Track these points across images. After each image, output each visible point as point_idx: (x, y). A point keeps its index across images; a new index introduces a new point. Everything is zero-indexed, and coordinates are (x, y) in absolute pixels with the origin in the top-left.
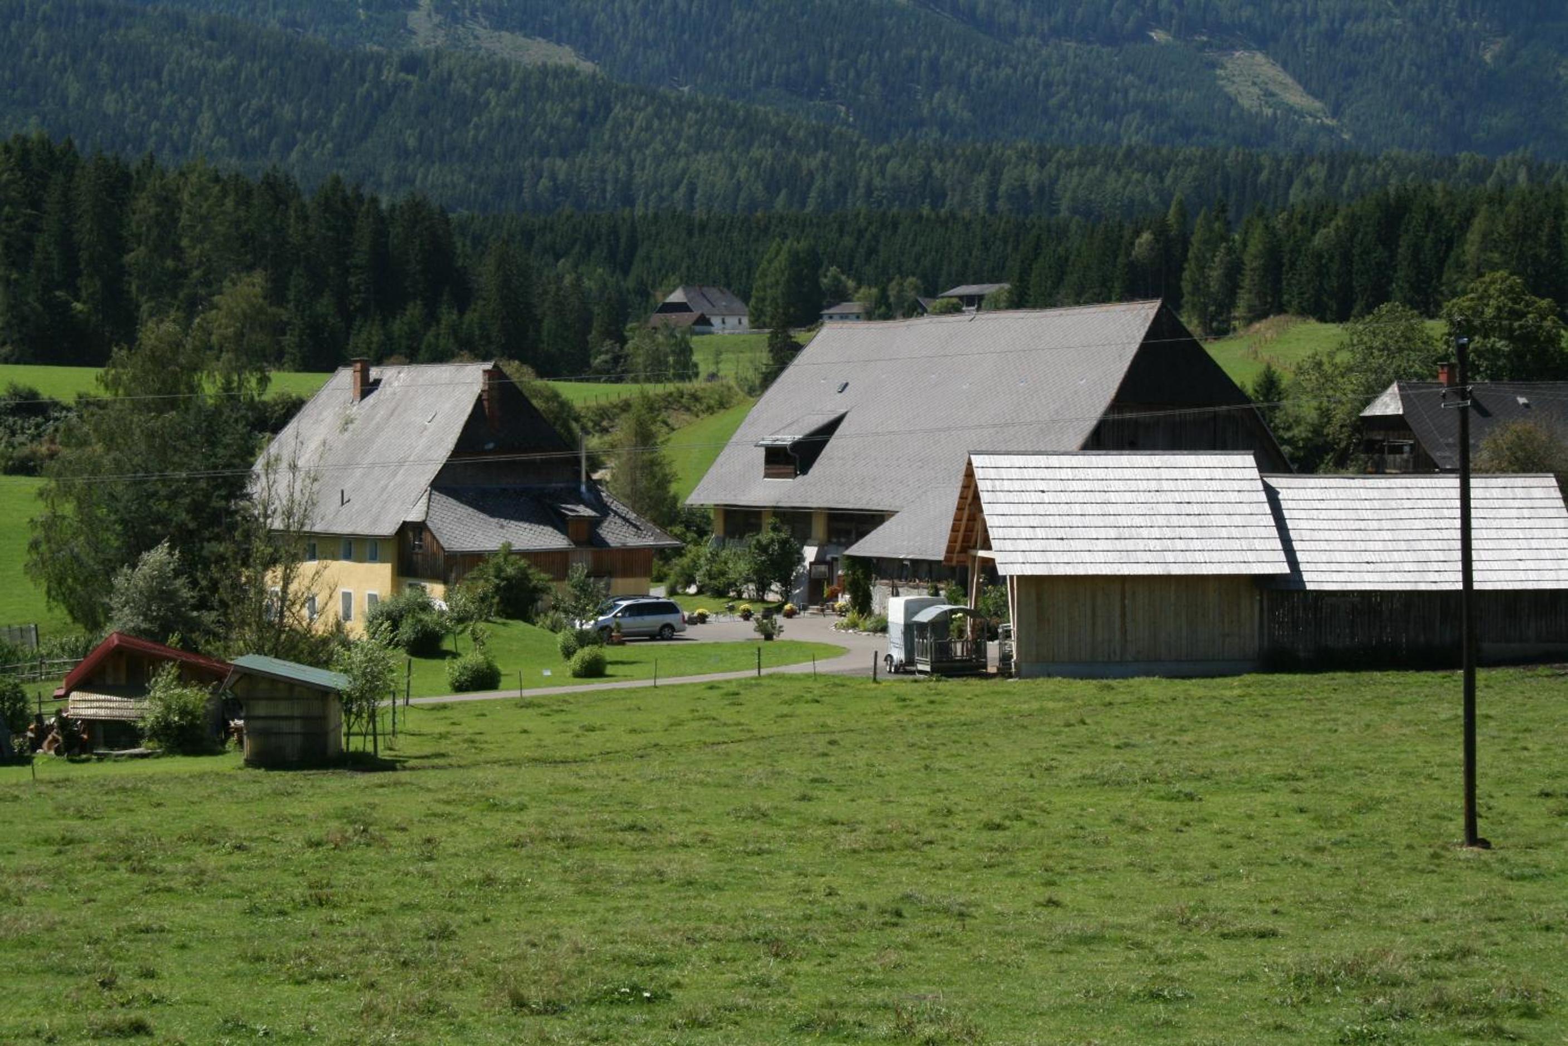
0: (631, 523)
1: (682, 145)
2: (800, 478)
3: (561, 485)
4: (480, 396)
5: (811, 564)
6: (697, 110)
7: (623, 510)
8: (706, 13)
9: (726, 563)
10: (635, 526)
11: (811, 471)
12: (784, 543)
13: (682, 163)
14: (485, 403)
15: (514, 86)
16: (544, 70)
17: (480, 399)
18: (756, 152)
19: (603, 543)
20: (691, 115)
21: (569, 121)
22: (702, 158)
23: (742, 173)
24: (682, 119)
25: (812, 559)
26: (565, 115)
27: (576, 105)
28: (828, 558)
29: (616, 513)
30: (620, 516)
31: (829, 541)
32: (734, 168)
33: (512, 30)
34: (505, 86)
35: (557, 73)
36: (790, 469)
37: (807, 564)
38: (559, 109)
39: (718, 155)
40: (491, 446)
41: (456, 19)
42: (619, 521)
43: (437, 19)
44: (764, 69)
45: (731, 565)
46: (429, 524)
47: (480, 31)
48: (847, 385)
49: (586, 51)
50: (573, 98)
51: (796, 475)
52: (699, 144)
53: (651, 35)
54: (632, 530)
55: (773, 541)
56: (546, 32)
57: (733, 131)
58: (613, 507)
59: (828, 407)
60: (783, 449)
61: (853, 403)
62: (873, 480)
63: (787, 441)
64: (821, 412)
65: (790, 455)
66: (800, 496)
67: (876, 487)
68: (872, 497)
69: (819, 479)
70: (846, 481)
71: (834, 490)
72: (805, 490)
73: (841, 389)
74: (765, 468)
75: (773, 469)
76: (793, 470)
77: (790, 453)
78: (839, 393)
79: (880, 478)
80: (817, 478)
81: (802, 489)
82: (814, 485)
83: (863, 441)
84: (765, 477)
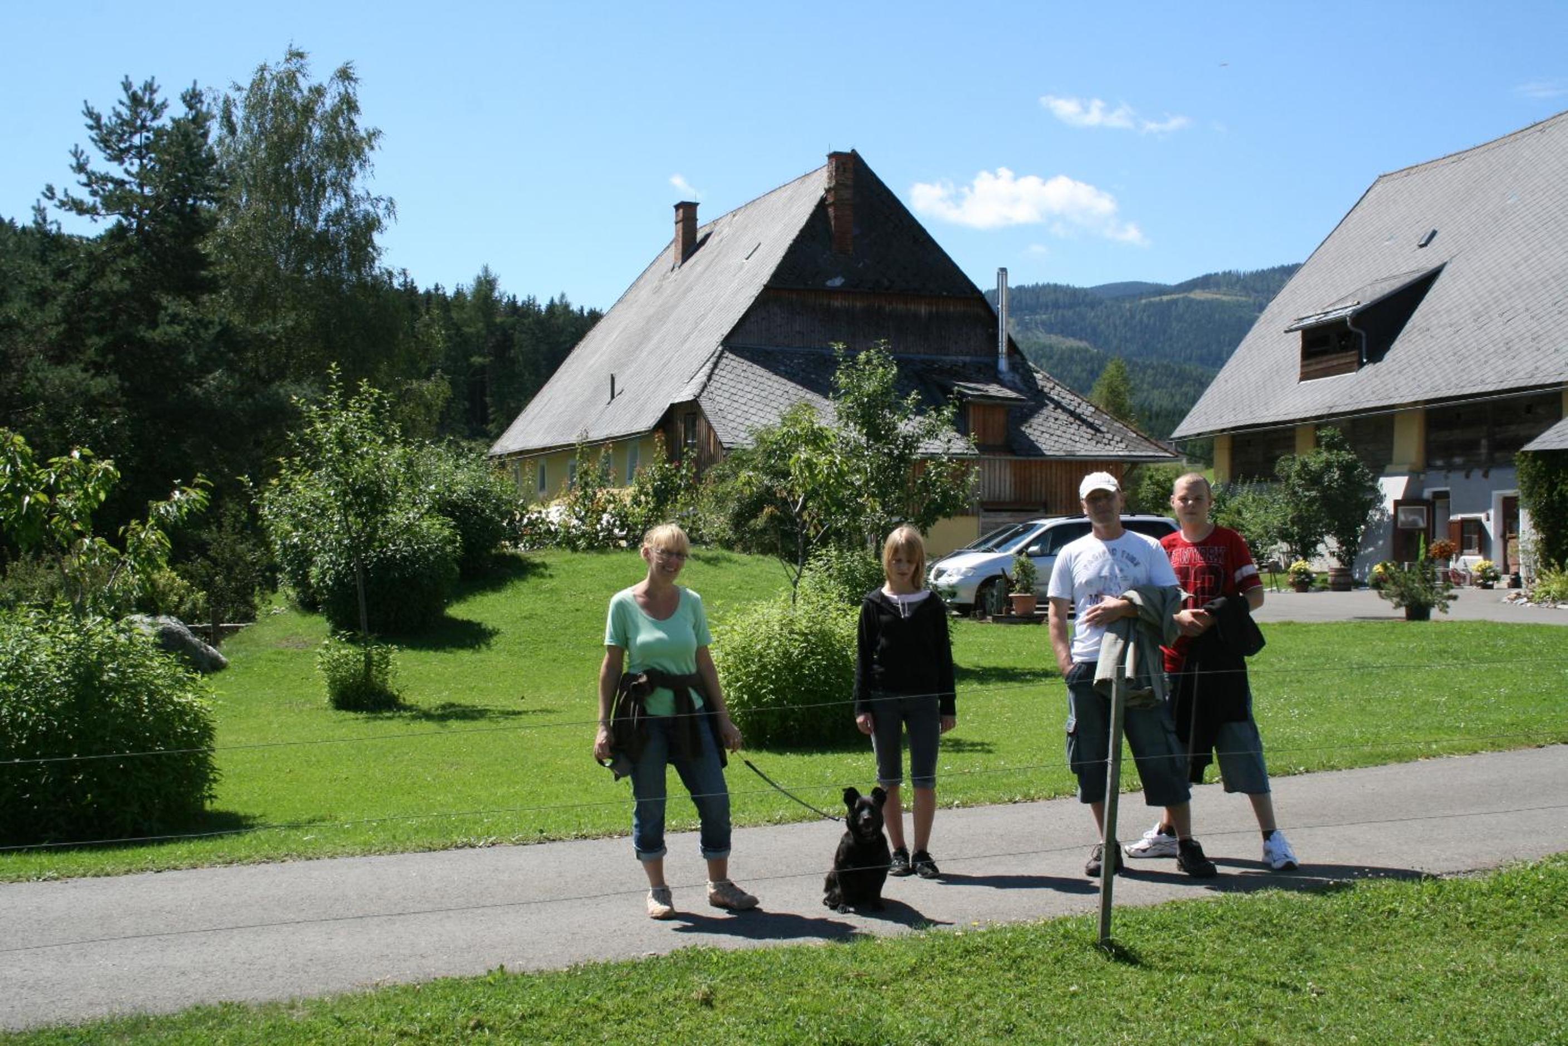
0: (1084, 421)
1: (1145, 386)
2: (1369, 369)
3: (968, 359)
4: (823, 200)
5: (1397, 504)
6: (1153, 369)
7: (1068, 399)
8: (1158, 323)
9: (1239, 513)
10: (1091, 425)
11: (1389, 356)
12: (1347, 469)
13: (1145, 394)
14: (831, 211)
15: (1056, 357)
16: (1071, 350)
17: (822, 205)
18: (1184, 389)
19: (1032, 449)
20: (1150, 372)
21: (1084, 375)
22: (1156, 392)
23: (1177, 399)
24: (1145, 373)
25: (1399, 497)
26: (1083, 371)
27: (1089, 366)
28: (1427, 494)
29: (1058, 405)
30: (1065, 410)
31: (1428, 465)
32: (1173, 396)
33: (1056, 334)
34: (1051, 358)
35: (1079, 351)
36: (1351, 356)
37: (1388, 505)
38: (1079, 369)
39: (1165, 390)
40: (838, 282)
41: (1028, 329)
42: (1064, 417)
43: (1017, 328)
44: (1188, 351)
45: (1247, 515)
46: (705, 404)
47: (1040, 335)
48: (1434, 234)
49: (1095, 344)
50: (1087, 363)
51: (1362, 365)
52: (1155, 386)
53: (1129, 335)
54: (1086, 432)
55: (1329, 465)
56: (1074, 335)
57: (1172, 379)
58: (1053, 395)
59: (1405, 269)
60: (1339, 324)
61: (1455, 251)
62: (1534, 339)
63: (1345, 310)
64: (1395, 277)
65: (1351, 332)
66: (1373, 393)
67: (1544, 348)
68: (1538, 364)
69: (1408, 362)
70: (1467, 354)
71: (1445, 370)
72: (1382, 382)
73: (1423, 242)
74: (1302, 366)
75: (1317, 363)
76: (1355, 359)
77: (1352, 328)
78: (1421, 246)
79: (1549, 334)
80: (1405, 361)
81: (1377, 381)
82: (1400, 372)
83: (1491, 292)
84: (1302, 379)
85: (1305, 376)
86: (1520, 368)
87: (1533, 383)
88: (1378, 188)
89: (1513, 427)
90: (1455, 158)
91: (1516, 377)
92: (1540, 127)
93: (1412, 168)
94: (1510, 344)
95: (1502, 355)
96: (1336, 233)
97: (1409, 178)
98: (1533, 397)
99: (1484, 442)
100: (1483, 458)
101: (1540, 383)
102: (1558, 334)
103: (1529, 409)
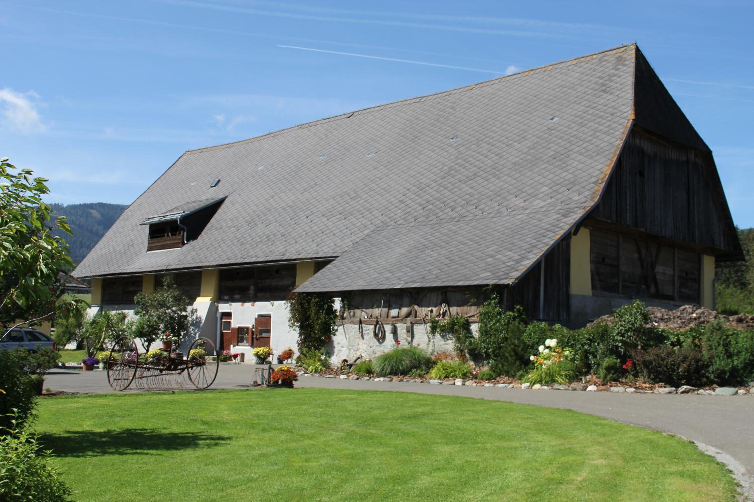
2: (188, 246)
11: (199, 241)
28: (219, 313)
31: (220, 298)
36: (178, 240)
48: (219, 181)
51: (184, 244)
59: (204, 198)
60: (173, 222)
61: (232, 190)
62: (282, 236)
63: (177, 215)
64: (198, 201)
65: (179, 226)
66: (192, 259)
67: (289, 241)
68: (287, 248)
69: (211, 244)
70: (245, 242)
71: (233, 249)
72: (197, 254)
73: (213, 185)
74: (149, 244)
75: (158, 242)
76: (180, 241)
77: (181, 225)
78: (212, 187)
79: (291, 234)
80: (209, 244)
81: (193, 253)
82: (207, 249)
83: (255, 212)
84: (148, 251)
85: (150, 249)
86: (276, 250)
87: (284, 258)
88: (185, 157)
89: (268, 280)
90: (228, 146)
91: (275, 254)
92: (273, 135)
93: (204, 149)
94: (269, 238)
95: (265, 243)
96: (162, 177)
97: (202, 154)
98: (282, 265)
99: (252, 288)
100: (251, 296)
101: (289, 258)
102: (296, 234)
103: (277, 272)
